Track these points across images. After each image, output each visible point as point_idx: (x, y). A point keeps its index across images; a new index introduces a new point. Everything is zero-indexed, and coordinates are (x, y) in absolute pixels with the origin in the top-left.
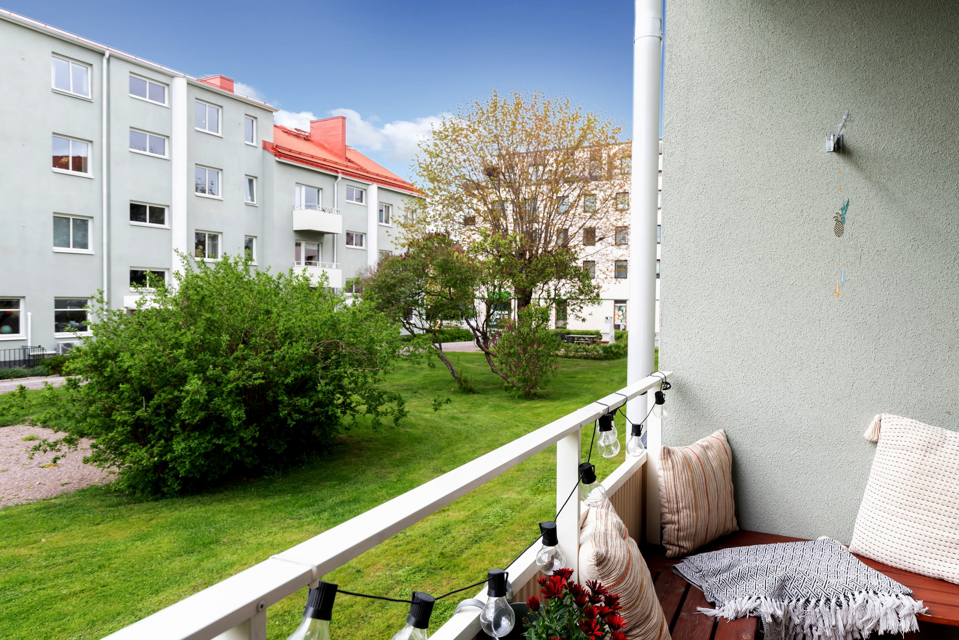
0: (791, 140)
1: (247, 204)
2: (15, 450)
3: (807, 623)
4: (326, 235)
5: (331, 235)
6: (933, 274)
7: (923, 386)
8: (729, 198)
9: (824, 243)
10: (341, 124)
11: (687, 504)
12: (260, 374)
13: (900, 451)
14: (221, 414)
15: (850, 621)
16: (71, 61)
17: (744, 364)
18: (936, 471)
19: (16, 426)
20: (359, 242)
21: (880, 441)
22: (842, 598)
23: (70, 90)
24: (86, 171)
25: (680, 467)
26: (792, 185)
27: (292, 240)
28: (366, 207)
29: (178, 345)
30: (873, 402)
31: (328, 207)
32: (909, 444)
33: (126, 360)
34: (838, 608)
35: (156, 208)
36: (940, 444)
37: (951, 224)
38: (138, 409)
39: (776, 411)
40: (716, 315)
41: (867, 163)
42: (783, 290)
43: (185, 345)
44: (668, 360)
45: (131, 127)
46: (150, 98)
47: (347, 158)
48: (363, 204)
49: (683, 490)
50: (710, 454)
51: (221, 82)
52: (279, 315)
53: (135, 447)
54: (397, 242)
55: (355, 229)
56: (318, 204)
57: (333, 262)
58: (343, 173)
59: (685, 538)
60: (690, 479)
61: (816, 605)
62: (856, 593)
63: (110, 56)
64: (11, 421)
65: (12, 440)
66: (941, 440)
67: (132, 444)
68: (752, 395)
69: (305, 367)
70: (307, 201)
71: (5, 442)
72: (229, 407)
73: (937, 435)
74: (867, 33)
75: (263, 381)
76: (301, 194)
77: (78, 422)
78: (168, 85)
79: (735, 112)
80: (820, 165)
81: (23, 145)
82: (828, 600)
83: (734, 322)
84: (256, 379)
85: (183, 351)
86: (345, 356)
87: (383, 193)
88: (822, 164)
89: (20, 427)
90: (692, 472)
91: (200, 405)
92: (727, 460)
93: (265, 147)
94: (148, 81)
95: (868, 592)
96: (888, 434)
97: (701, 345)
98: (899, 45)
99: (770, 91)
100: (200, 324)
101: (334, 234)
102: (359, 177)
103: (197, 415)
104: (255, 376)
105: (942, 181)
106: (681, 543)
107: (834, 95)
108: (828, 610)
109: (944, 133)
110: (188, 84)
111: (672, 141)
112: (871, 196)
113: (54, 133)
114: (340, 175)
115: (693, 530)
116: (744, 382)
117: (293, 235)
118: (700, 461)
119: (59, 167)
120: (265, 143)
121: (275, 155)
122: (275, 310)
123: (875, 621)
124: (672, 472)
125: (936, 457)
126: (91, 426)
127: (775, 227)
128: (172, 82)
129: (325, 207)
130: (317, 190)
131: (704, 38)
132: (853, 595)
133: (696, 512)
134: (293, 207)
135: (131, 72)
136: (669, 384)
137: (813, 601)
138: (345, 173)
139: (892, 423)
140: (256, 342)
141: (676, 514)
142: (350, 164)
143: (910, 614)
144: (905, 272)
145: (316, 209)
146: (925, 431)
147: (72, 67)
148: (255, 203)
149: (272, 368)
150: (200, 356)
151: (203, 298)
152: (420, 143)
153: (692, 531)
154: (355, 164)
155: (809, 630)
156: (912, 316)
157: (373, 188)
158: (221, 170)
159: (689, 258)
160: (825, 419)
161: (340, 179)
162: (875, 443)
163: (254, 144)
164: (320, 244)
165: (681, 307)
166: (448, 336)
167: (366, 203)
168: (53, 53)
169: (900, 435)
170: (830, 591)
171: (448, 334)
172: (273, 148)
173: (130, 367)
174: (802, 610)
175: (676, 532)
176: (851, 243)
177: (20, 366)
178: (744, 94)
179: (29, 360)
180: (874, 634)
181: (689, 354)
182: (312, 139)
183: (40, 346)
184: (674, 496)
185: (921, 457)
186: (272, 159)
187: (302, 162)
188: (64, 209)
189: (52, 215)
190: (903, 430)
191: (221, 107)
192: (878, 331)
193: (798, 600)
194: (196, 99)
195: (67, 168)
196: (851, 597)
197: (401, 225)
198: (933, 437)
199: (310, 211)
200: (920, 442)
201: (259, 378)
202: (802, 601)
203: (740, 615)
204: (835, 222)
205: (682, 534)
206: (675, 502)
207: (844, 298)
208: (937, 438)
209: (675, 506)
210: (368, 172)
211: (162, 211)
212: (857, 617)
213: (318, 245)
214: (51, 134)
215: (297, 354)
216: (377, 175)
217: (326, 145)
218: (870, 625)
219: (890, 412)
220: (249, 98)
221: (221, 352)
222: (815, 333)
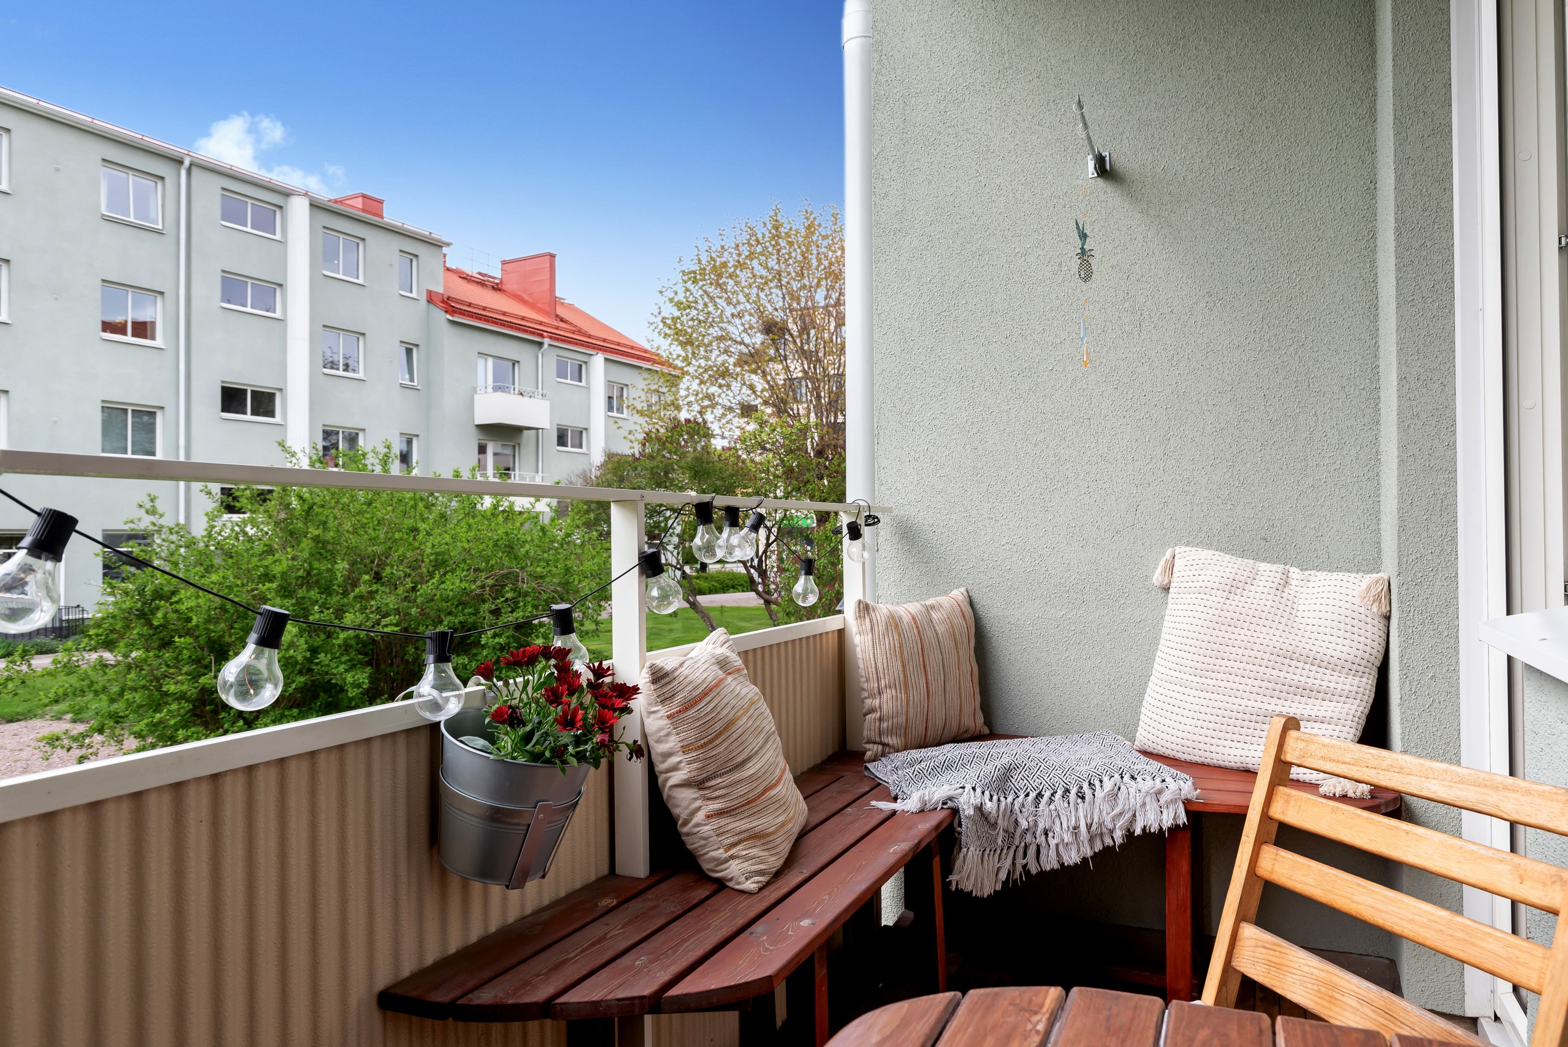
0: (1042, 165)
1: (402, 386)
2: (24, 755)
3: (1041, 826)
4: (526, 432)
5: (533, 432)
6: (1235, 341)
7: (1229, 502)
8: (963, 252)
9: (1091, 307)
10: (548, 265)
11: (892, 681)
12: (393, 619)
13: (1197, 595)
14: (331, 679)
15: (1096, 820)
16: (131, 173)
17: (990, 490)
18: (1241, 617)
19: (31, 722)
20: (577, 442)
21: (1172, 585)
22: (1086, 786)
23: (129, 217)
24: (153, 338)
25: (882, 628)
26: (1046, 228)
27: (473, 440)
28: (588, 388)
29: (267, 577)
30: (1164, 531)
31: (528, 388)
32: (1208, 584)
33: (187, 599)
34: (1079, 800)
35: (263, 393)
36: (1249, 581)
37: (1256, 268)
38: (204, 674)
39: (1035, 555)
40: (951, 422)
41: (1143, 190)
42: (1039, 380)
43: (279, 575)
44: (888, 492)
45: (223, 271)
46: (252, 228)
47: (557, 316)
48: (583, 384)
49: (885, 661)
50: (935, 615)
51: (363, 203)
52: (428, 534)
53: (198, 733)
54: (631, 437)
55: (571, 421)
56: (514, 384)
57: (537, 472)
58: (551, 338)
59: (890, 732)
60: (897, 645)
61: (1051, 800)
62: (1105, 779)
63: (191, 165)
64: (23, 714)
65: (22, 740)
66: (1251, 575)
67: (193, 729)
68: (1003, 535)
69: (466, 611)
70: (495, 380)
71: (10, 742)
72: (342, 668)
73: (1246, 569)
74: (1136, 9)
75: (396, 629)
76: (486, 370)
77: (112, 701)
78: (280, 207)
79: (967, 130)
80: (1081, 198)
81: (56, 299)
82: (1067, 791)
83: (975, 431)
84: (386, 626)
85: (274, 585)
86: (526, 594)
87: (614, 368)
88: (1085, 196)
89: (37, 723)
90: (899, 635)
91: (298, 667)
92: (964, 626)
93: (431, 297)
94: (250, 201)
95: (1122, 777)
96: (1183, 573)
97: (932, 467)
98: (1178, 23)
99: (1012, 98)
100: (303, 545)
101: (537, 429)
102: (576, 344)
103: (293, 682)
104: (384, 622)
105: (1241, 209)
106: (885, 740)
107: (1096, 98)
108: (1066, 805)
109: (1242, 141)
110: (311, 205)
111: (885, 177)
112: (1150, 237)
113: (103, 281)
114: (547, 341)
115: (902, 719)
116: (991, 516)
117: (474, 432)
118: (915, 623)
119: (111, 332)
120: (430, 293)
121: (446, 312)
122: (422, 526)
123: (1128, 815)
124: (870, 636)
125: (1242, 599)
126: (129, 704)
127: (1025, 290)
128: (286, 202)
129: (523, 388)
130: (511, 364)
131: (923, 29)
132: (1101, 781)
133: (906, 693)
134: (474, 390)
135: (223, 189)
136: (877, 518)
137: (1047, 794)
138: (554, 337)
139: (1188, 558)
140: (392, 573)
141: (878, 697)
142: (562, 325)
143: (1174, 801)
144: (1199, 341)
145: (509, 392)
146: (1230, 565)
147: (133, 181)
148: (416, 384)
149: (414, 611)
150: (301, 593)
151: (311, 508)
152: (664, 290)
153: (900, 720)
154: (571, 324)
155: (1043, 838)
156: (1211, 403)
157: (598, 361)
158: (363, 334)
159: (912, 343)
160: (1101, 561)
161: (546, 346)
162: (1166, 589)
163: (414, 295)
164: (516, 447)
165: (904, 414)
166: (716, 584)
167: (588, 382)
168: (104, 160)
169: (1196, 573)
170: (1072, 779)
171: (717, 581)
172: (443, 301)
173: (190, 609)
174: (1032, 809)
175: (877, 723)
176: (1126, 305)
177: (46, 636)
178: (978, 104)
179: (61, 628)
180: (1129, 834)
181: (916, 482)
182: (504, 288)
183: (78, 606)
184: (874, 669)
185: (1222, 601)
186: (440, 316)
187: (488, 321)
188: (118, 395)
189: (99, 405)
190: (1201, 566)
191: (363, 239)
192: (1166, 428)
193: (1027, 795)
194: (324, 227)
195: (124, 333)
196: (1097, 783)
197: (638, 412)
198: (1239, 572)
199: (499, 394)
200: (1222, 580)
201: (390, 625)
202: (1033, 795)
203: (928, 807)
204: (1079, 261)
205: (885, 725)
206: (875, 679)
207: (1121, 384)
208: (1245, 574)
209: (876, 685)
210: (589, 336)
211: (271, 397)
212: (1105, 812)
213: (514, 447)
214: (100, 283)
215: (452, 590)
216: (604, 340)
217: (526, 297)
218: (1122, 822)
219: (1188, 544)
220: (405, 226)
221: (335, 587)
222: (1084, 438)
